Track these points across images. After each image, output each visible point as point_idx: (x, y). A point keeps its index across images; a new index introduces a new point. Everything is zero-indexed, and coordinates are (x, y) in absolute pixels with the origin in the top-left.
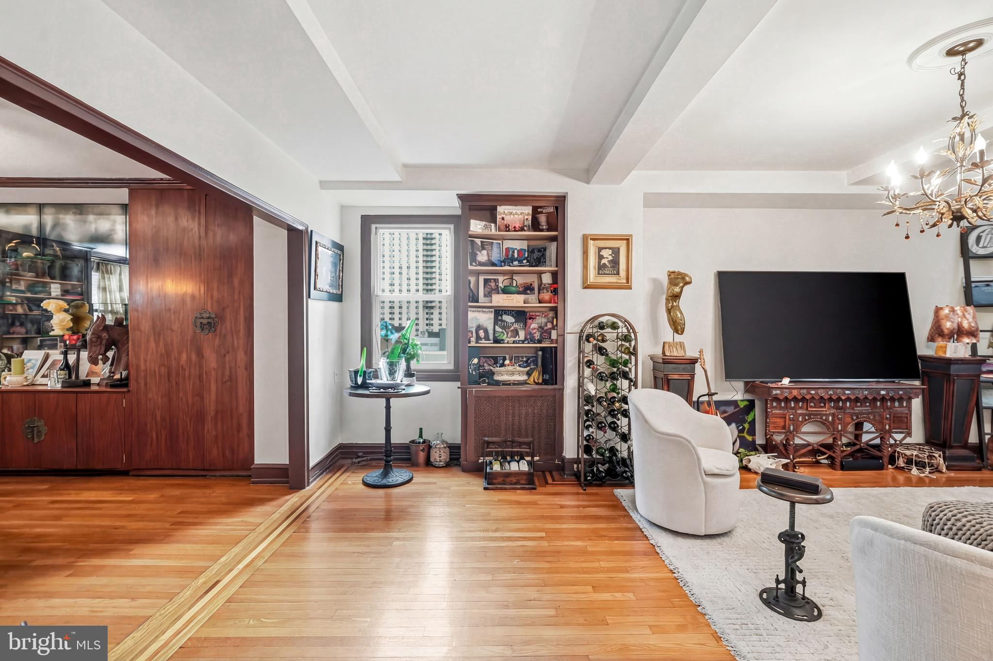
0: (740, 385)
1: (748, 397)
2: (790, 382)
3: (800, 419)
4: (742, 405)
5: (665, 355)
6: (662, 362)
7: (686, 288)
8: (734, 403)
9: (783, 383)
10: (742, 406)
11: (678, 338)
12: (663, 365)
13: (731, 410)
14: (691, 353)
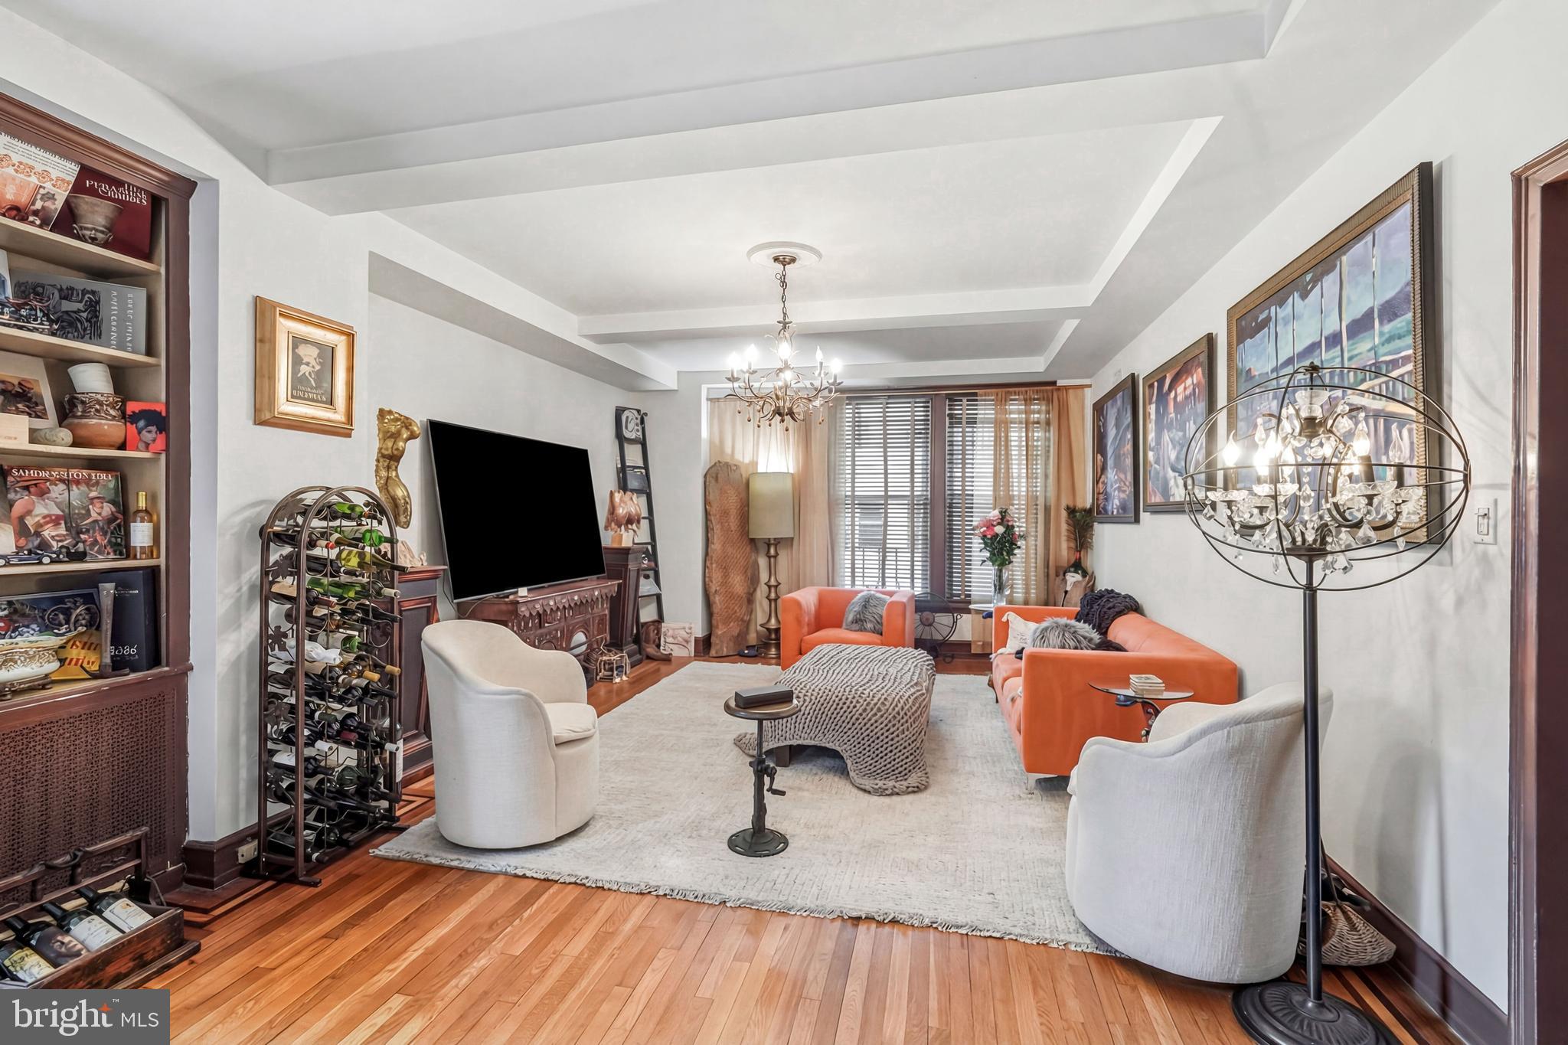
2: (527, 590)
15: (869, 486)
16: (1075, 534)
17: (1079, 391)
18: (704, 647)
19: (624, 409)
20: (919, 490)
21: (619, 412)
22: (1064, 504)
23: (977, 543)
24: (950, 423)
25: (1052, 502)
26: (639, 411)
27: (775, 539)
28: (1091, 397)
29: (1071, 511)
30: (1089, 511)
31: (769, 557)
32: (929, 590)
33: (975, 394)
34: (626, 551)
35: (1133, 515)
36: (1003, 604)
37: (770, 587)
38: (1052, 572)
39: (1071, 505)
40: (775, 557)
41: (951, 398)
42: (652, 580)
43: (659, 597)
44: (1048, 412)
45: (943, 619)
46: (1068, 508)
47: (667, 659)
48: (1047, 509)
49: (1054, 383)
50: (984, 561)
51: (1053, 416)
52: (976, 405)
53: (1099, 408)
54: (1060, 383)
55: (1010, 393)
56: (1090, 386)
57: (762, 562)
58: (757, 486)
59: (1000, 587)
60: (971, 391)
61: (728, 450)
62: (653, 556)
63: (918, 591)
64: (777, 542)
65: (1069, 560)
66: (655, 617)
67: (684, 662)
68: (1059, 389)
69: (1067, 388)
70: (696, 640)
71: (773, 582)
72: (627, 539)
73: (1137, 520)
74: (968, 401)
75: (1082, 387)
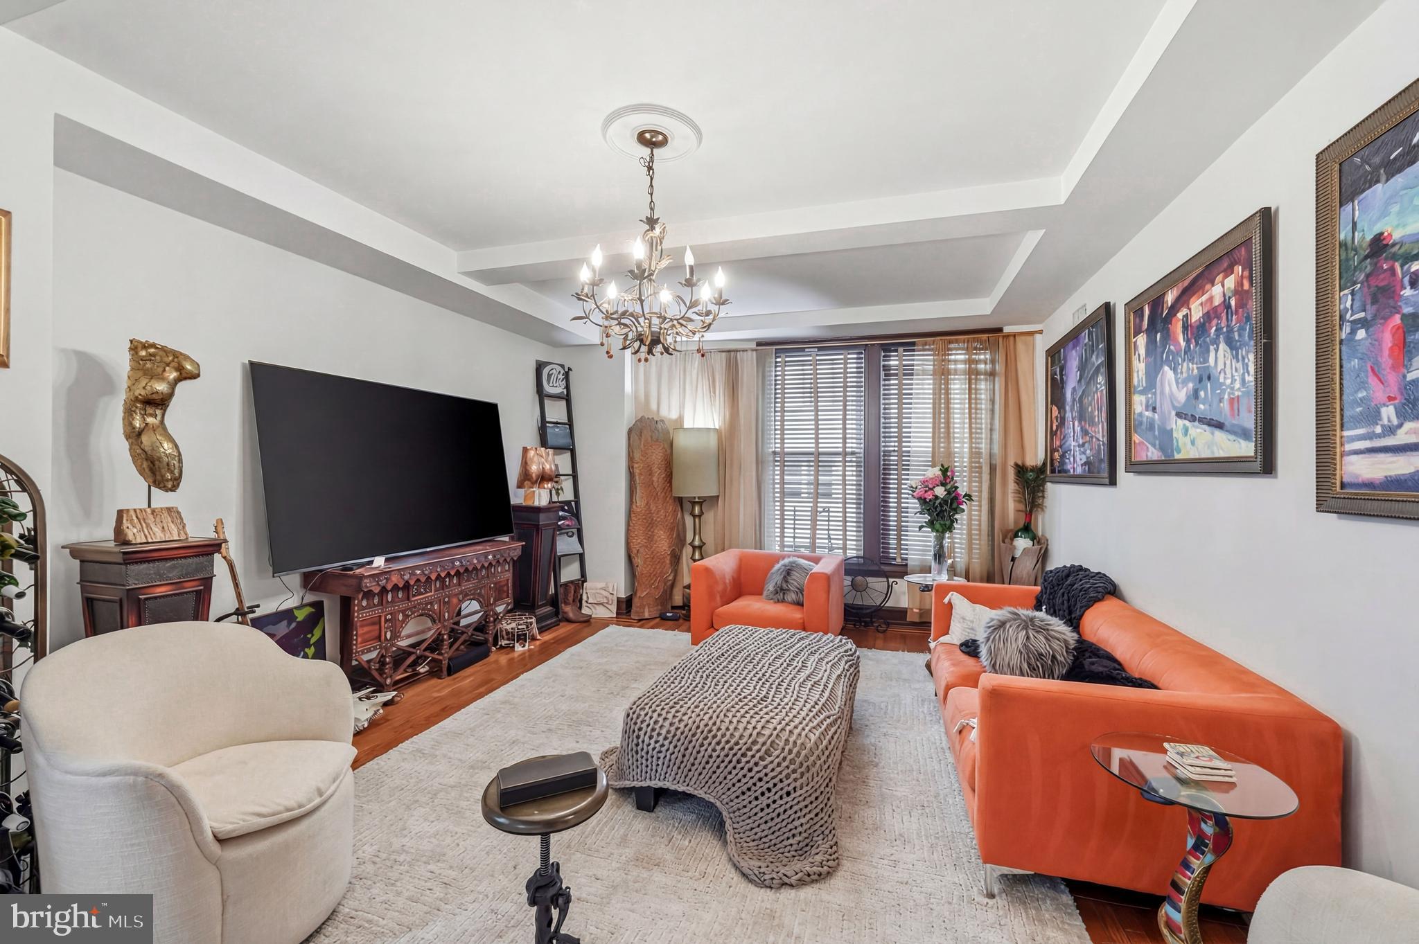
0: (294, 579)
1: (311, 598)
2: (387, 560)
3: (401, 618)
4: (301, 615)
5: (127, 543)
6: (122, 562)
7: (182, 387)
8: (288, 615)
9: (375, 565)
10: (300, 619)
11: (162, 499)
12: (123, 567)
13: (282, 628)
14: (199, 531)
15: (799, 442)
16: (1024, 494)
17: (1029, 338)
18: (625, 609)
19: (545, 364)
20: (852, 445)
21: (540, 367)
22: (1011, 462)
23: (914, 505)
24: (886, 375)
25: (998, 461)
26: (562, 366)
27: (699, 498)
28: (1042, 344)
29: (1021, 470)
30: (1041, 470)
31: (694, 516)
32: (861, 553)
33: (913, 344)
34: (538, 510)
35: (1106, 475)
36: (944, 578)
37: (694, 548)
38: (998, 536)
39: (1020, 463)
40: (700, 516)
41: (887, 349)
42: (575, 538)
43: (582, 556)
44: (993, 362)
45: (878, 584)
46: (1017, 465)
47: (588, 621)
48: (993, 469)
49: (1000, 330)
50: (922, 527)
51: (999, 368)
52: (913, 355)
53: (1054, 354)
54: (1007, 329)
55: (950, 342)
56: (1041, 332)
57: (689, 520)
58: (681, 441)
59: (940, 556)
60: (906, 340)
61: (654, 406)
62: (577, 515)
63: (851, 553)
64: (702, 501)
65: (1016, 522)
66: (578, 576)
67: (604, 624)
68: (1008, 336)
69: (1014, 335)
70: (618, 599)
71: (697, 543)
72: (541, 497)
73: (1113, 482)
74: (905, 351)
75: (1031, 334)
